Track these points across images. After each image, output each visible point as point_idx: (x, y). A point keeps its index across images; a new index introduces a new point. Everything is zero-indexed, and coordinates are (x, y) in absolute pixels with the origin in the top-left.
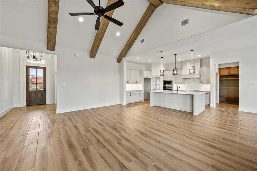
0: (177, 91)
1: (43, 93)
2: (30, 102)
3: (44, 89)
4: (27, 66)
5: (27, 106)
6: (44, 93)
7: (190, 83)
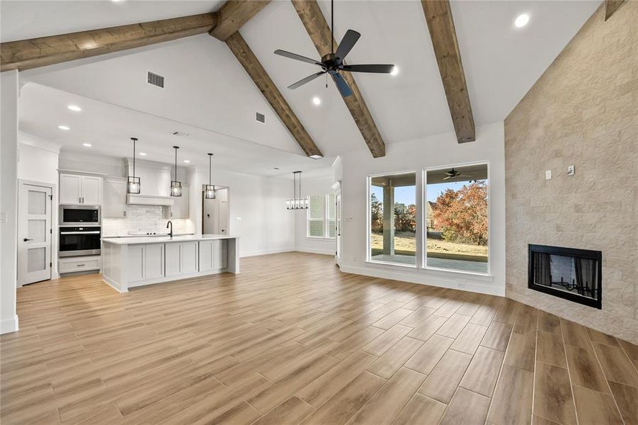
0: (169, 237)
7: (139, 217)
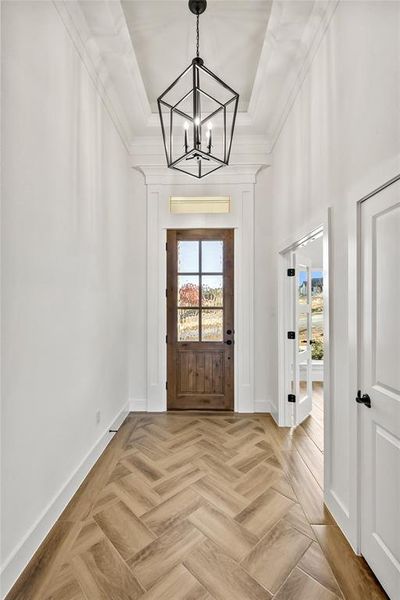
1: (223, 357)
2: (180, 395)
3: (229, 337)
4: (168, 230)
5: (168, 409)
6: (227, 355)
